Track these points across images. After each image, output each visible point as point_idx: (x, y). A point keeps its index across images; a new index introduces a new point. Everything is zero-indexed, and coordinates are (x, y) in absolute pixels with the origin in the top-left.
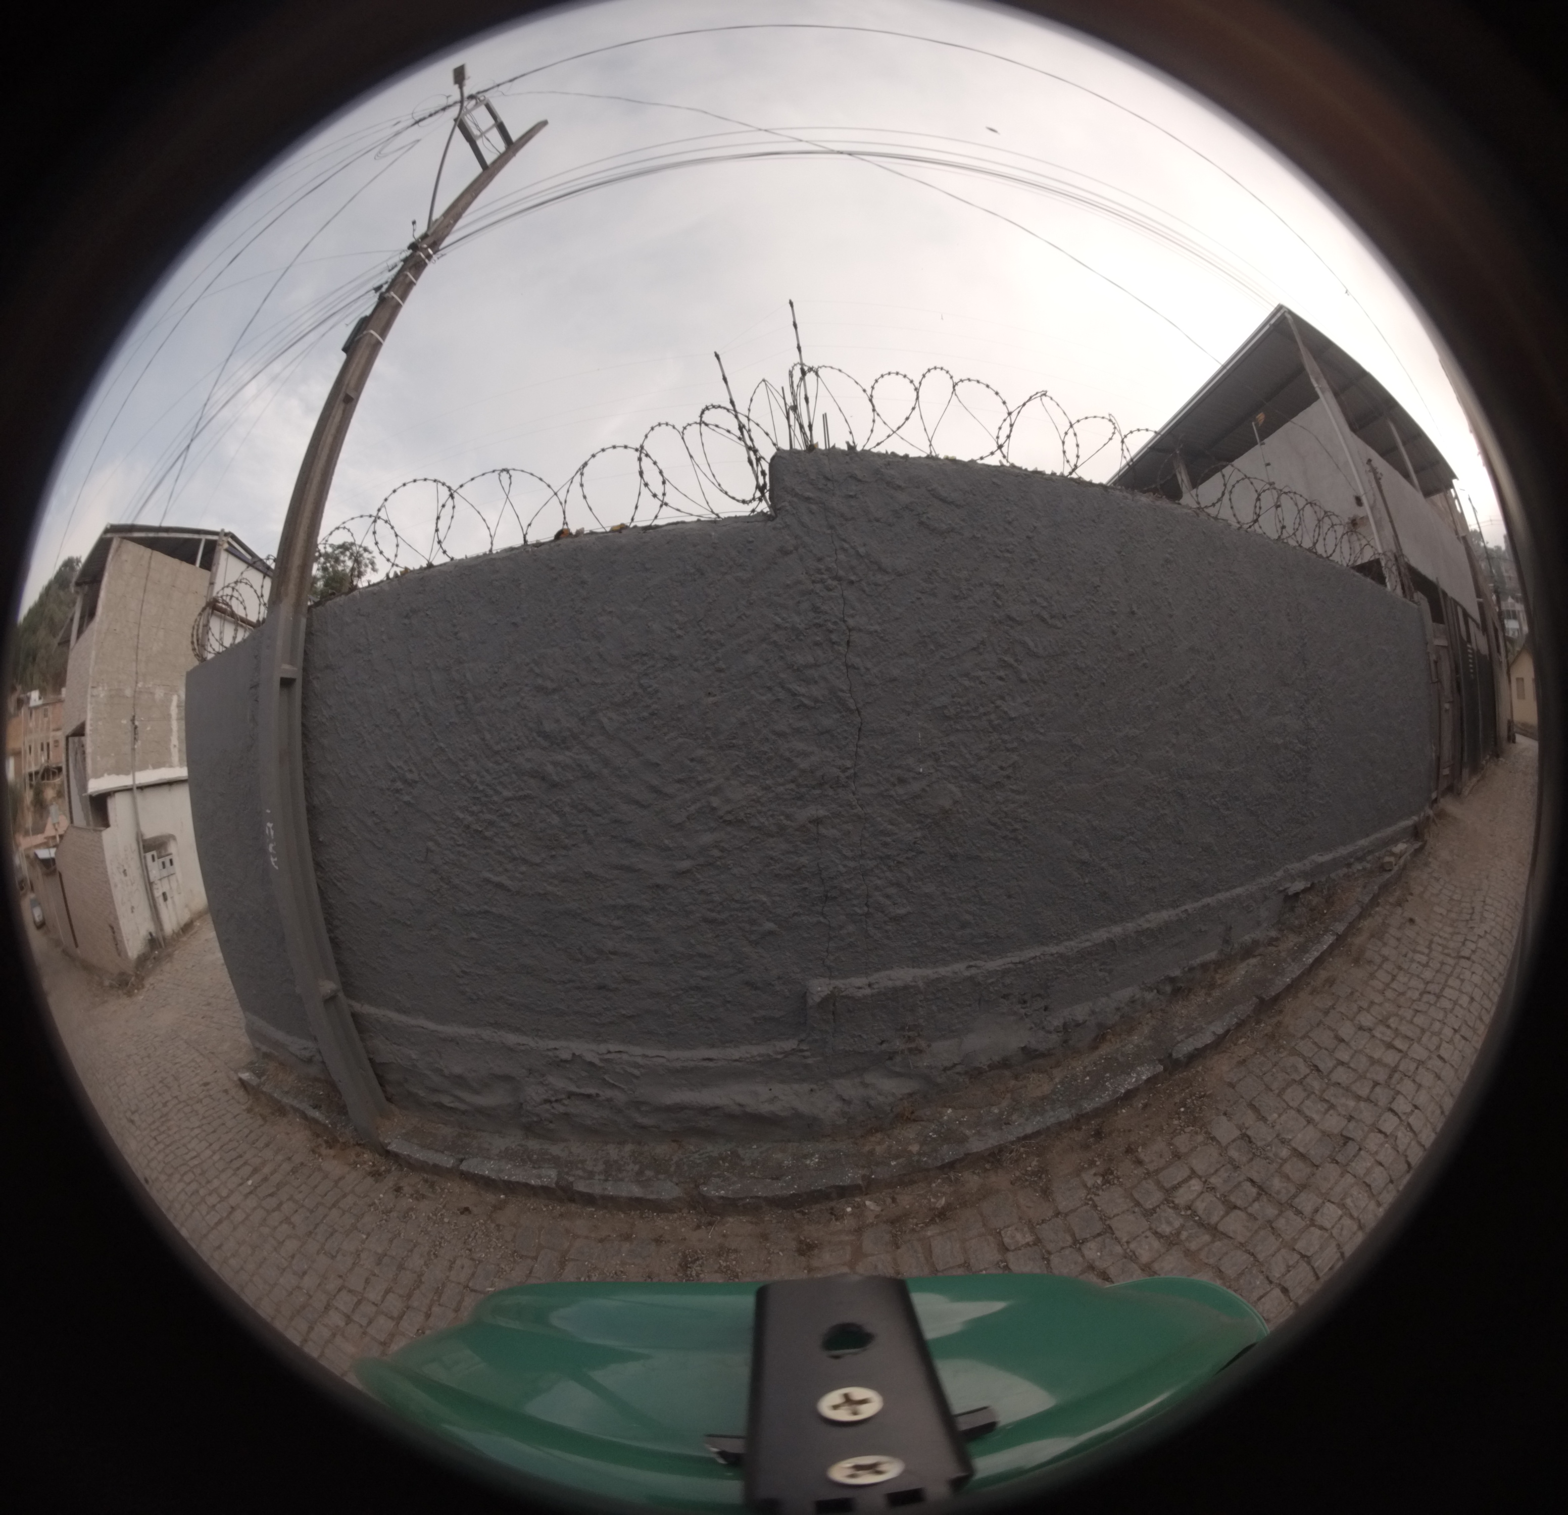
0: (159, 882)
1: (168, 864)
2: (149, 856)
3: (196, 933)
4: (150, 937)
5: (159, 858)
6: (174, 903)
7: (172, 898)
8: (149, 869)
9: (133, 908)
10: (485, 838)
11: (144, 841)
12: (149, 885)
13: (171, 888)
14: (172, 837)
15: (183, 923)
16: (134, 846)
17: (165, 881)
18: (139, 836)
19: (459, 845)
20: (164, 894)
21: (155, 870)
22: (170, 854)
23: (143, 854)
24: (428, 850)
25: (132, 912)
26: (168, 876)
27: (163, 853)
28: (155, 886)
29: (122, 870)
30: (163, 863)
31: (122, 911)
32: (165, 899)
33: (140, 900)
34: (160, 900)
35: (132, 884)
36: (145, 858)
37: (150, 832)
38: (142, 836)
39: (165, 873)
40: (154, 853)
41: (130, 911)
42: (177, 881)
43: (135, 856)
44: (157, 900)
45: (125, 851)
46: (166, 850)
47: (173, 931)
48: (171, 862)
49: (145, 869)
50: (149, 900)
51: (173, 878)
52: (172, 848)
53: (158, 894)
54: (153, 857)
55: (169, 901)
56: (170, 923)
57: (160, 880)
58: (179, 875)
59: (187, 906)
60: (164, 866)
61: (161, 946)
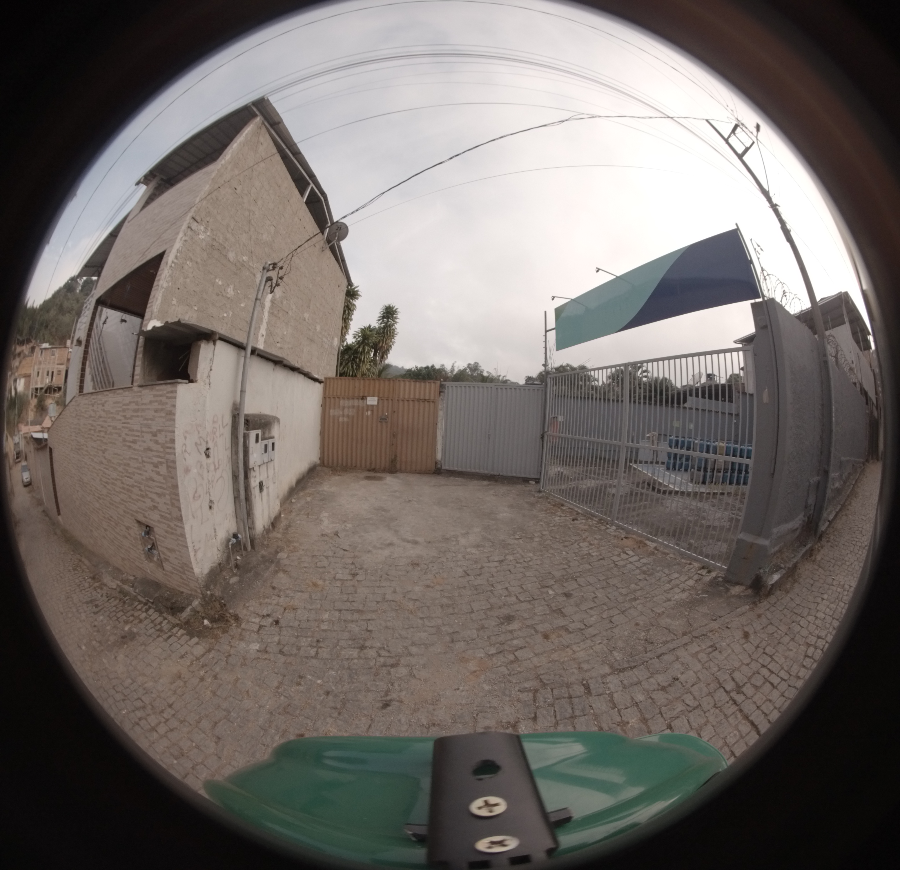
0: (257, 469)
1: (270, 447)
2: (251, 436)
5: (262, 439)
6: (268, 494)
7: (268, 488)
8: (249, 451)
11: (242, 415)
12: (243, 473)
13: (268, 477)
14: (277, 418)
15: (274, 517)
17: (264, 467)
18: (238, 410)
20: (261, 485)
21: (256, 453)
22: (273, 437)
23: (240, 432)
26: (267, 463)
27: (267, 435)
28: (252, 474)
30: (266, 446)
32: (261, 489)
34: (257, 490)
36: (245, 436)
37: (253, 408)
38: (241, 410)
39: (265, 458)
40: (258, 433)
42: (274, 469)
43: (227, 431)
44: (252, 489)
45: (214, 422)
46: (270, 431)
47: (264, 527)
48: (273, 444)
49: (242, 450)
50: (236, 491)
51: (271, 465)
52: (275, 431)
53: (254, 483)
54: (255, 437)
55: (265, 492)
56: (261, 519)
57: (259, 466)
58: (278, 462)
59: (278, 497)
60: (266, 451)
61: (245, 548)
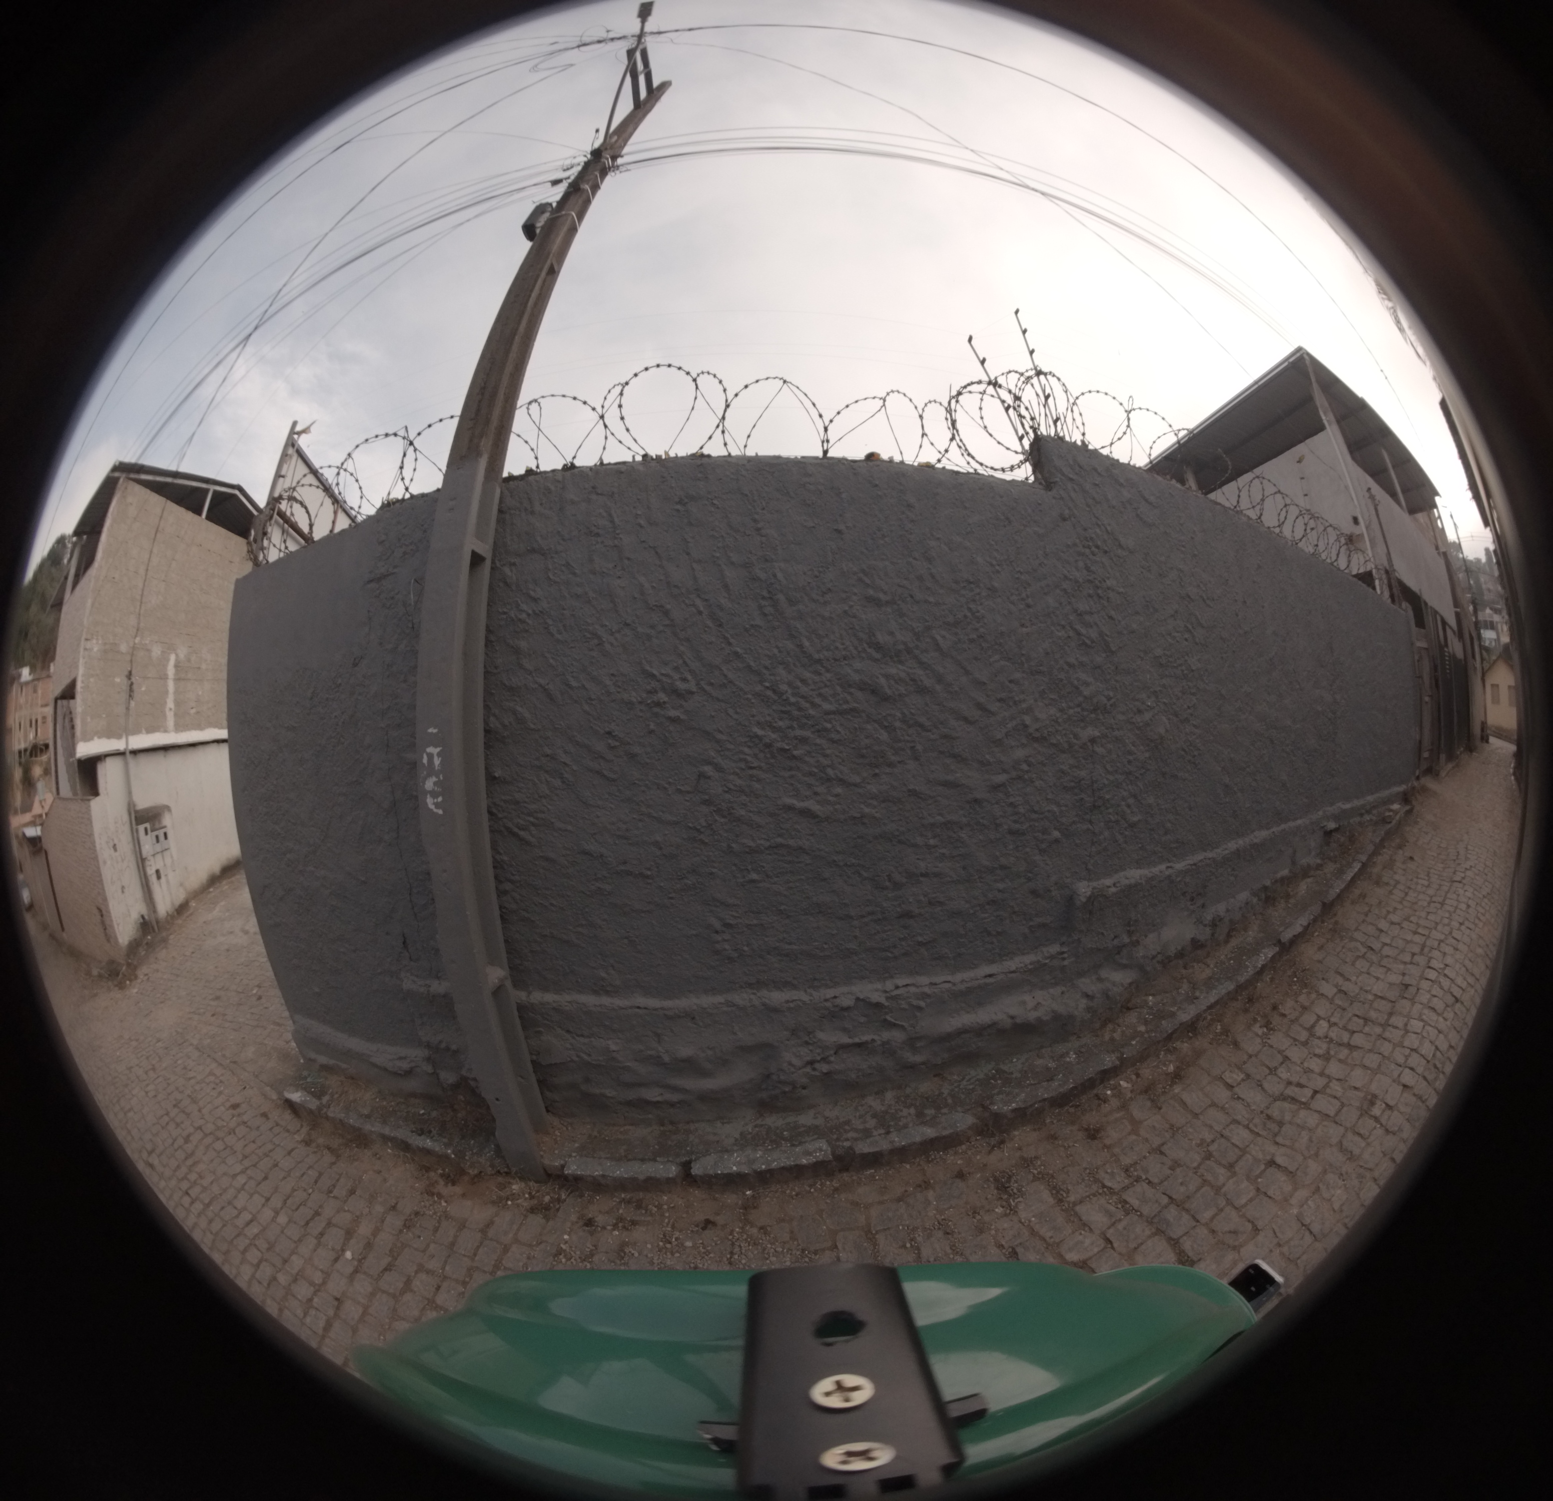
0: (151, 858)
1: (162, 837)
2: (141, 828)
3: (191, 914)
4: (141, 920)
5: (152, 831)
6: (168, 882)
7: (166, 875)
8: (142, 843)
9: (123, 887)
10: (794, 757)
11: (136, 812)
12: (141, 862)
13: (165, 865)
14: (167, 808)
15: (178, 903)
16: (126, 817)
17: (159, 857)
18: (131, 806)
19: (752, 768)
20: (157, 872)
21: (148, 845)
22: (165, 827)
23: (134, 827)
24: (702, 776)
25: (123, 892)
26: (162, 852)
27: (157, 826)
28: (147, 863)
29: (111, 844)
30: (157, 837)
31: (112, 891)
32: (159, 877)
33: (131, 879)
34: (153, 878)
35: (123, 861)
36: (137, 831)
37: (143, 802)
38: (134, 806)
39: (158, 847)
40: (148, 825)
41: (120, 891)
42: (172, 857)
43: (126, 829)
44: (150, 878)
45: (116, 823)
46: (160, 822)
47: (167, 913)
48: (165, 834)
49: (137, 843)
50: (141, 878)
51: (167, 854)
52: (167, 820)
53: (151, 871)
54: (146, 830)
55: (163, 879)
56: (164, 905)
57: (154, 855)
58: (174, 850)
59: (181, 885)
60: (158, 841)
61: (154, 931)
